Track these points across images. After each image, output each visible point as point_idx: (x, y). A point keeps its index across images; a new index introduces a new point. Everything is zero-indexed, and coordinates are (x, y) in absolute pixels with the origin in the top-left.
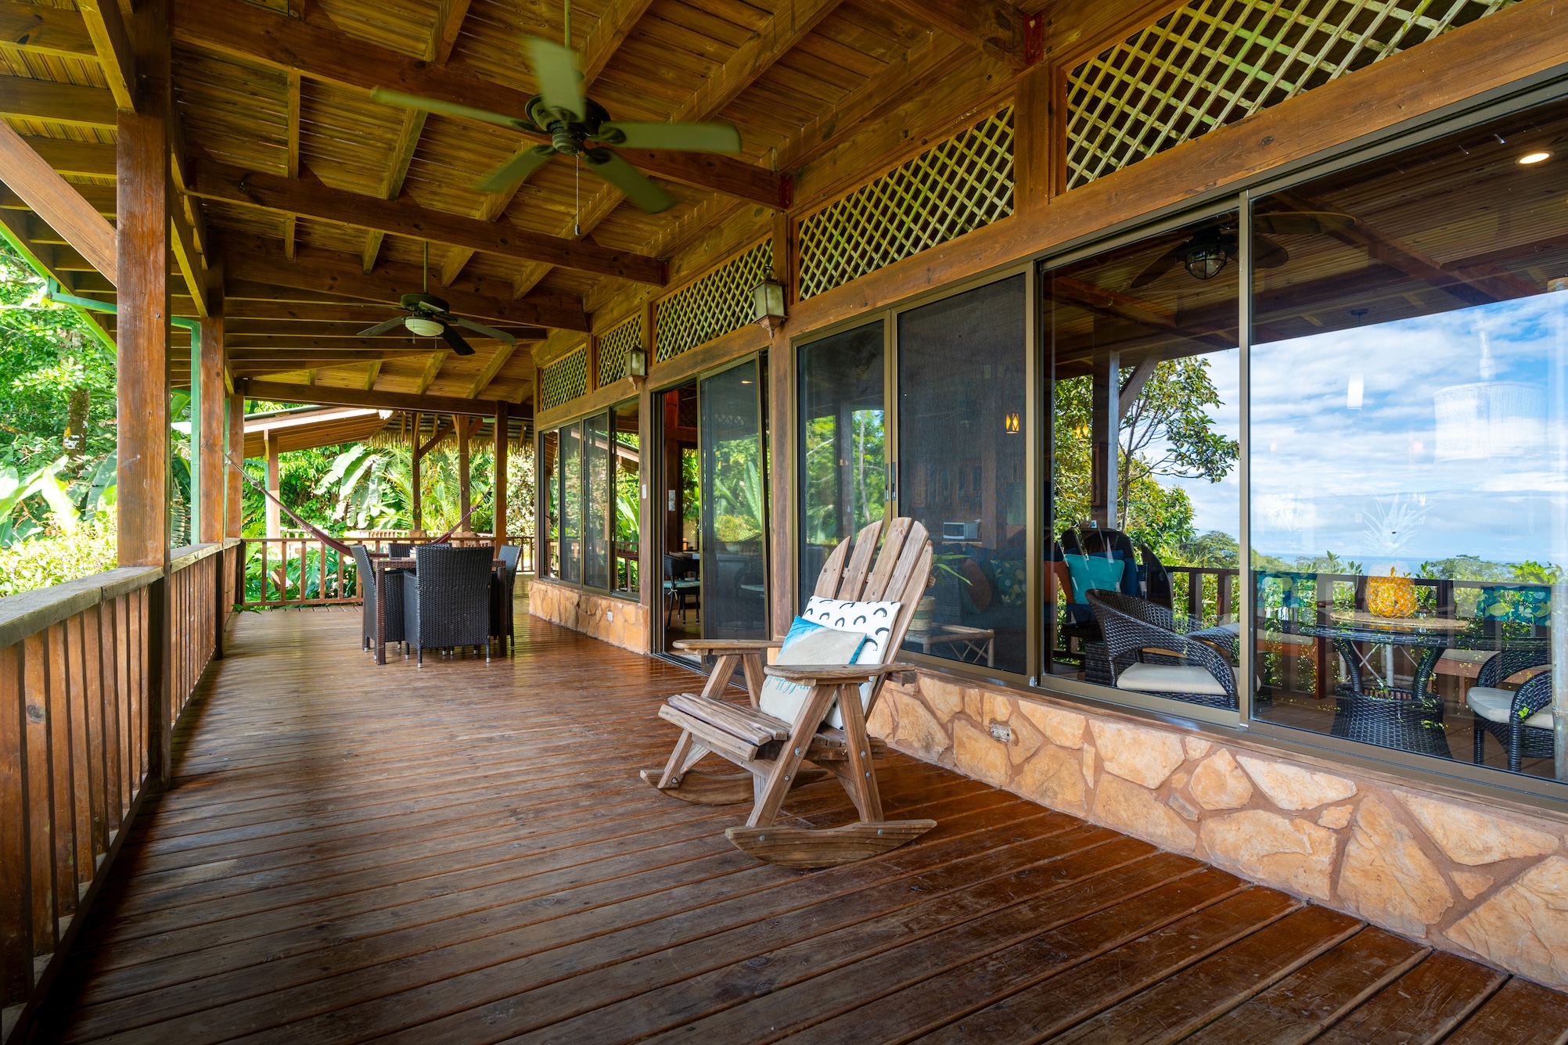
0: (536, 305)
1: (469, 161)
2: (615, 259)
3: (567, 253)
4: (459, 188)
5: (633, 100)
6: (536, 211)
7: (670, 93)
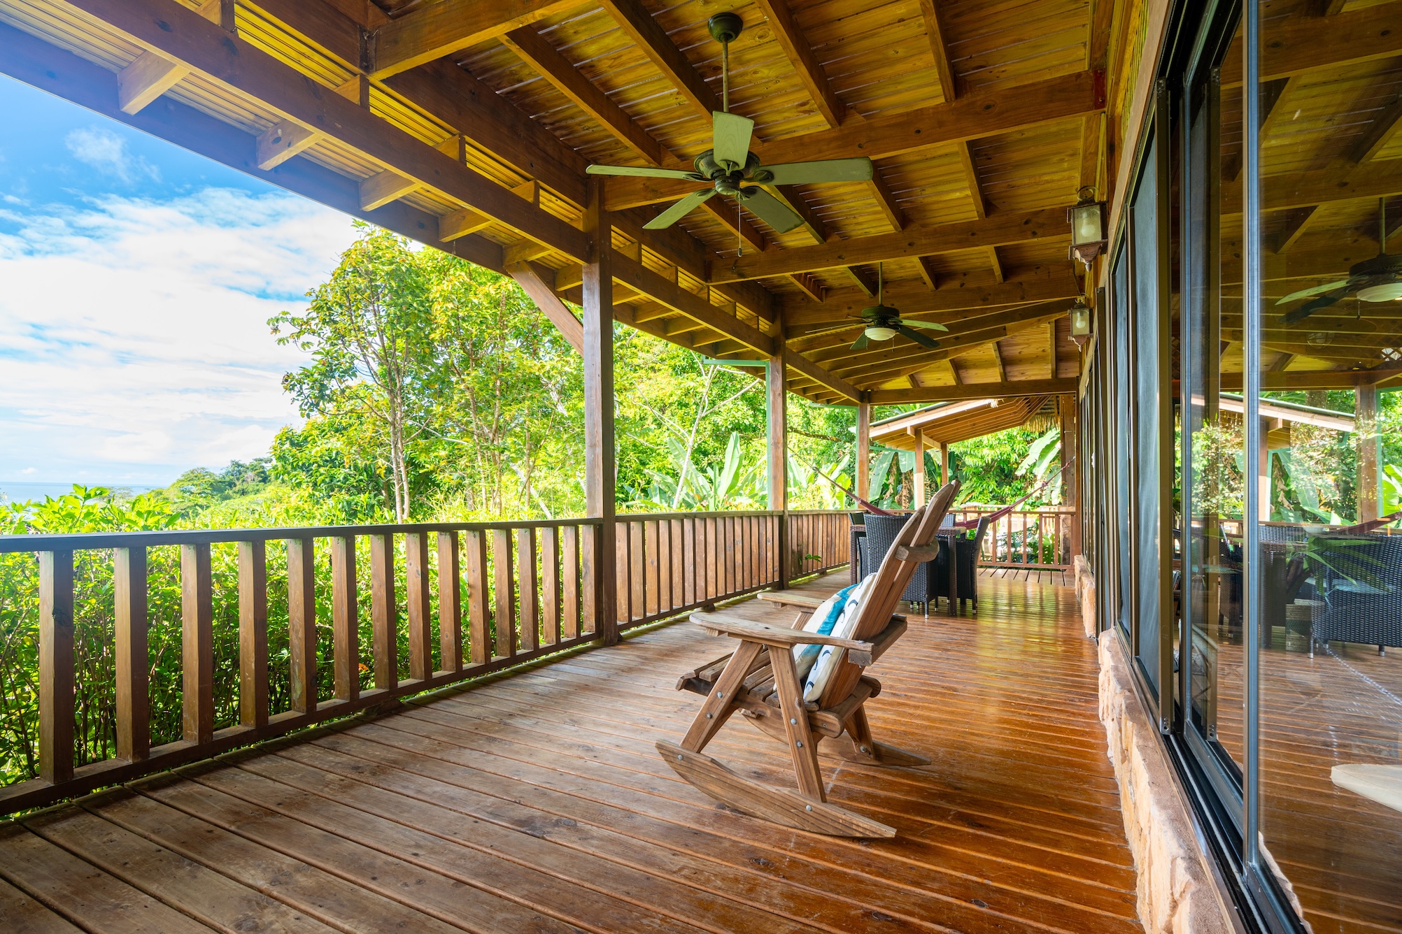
0: (1021, 283)
1: (852, 193)
2: (1026, 223)
3: (973, 234)
4: (869, 214)
5: (899, 87)
6: (941, 205)
7: (919, 64)
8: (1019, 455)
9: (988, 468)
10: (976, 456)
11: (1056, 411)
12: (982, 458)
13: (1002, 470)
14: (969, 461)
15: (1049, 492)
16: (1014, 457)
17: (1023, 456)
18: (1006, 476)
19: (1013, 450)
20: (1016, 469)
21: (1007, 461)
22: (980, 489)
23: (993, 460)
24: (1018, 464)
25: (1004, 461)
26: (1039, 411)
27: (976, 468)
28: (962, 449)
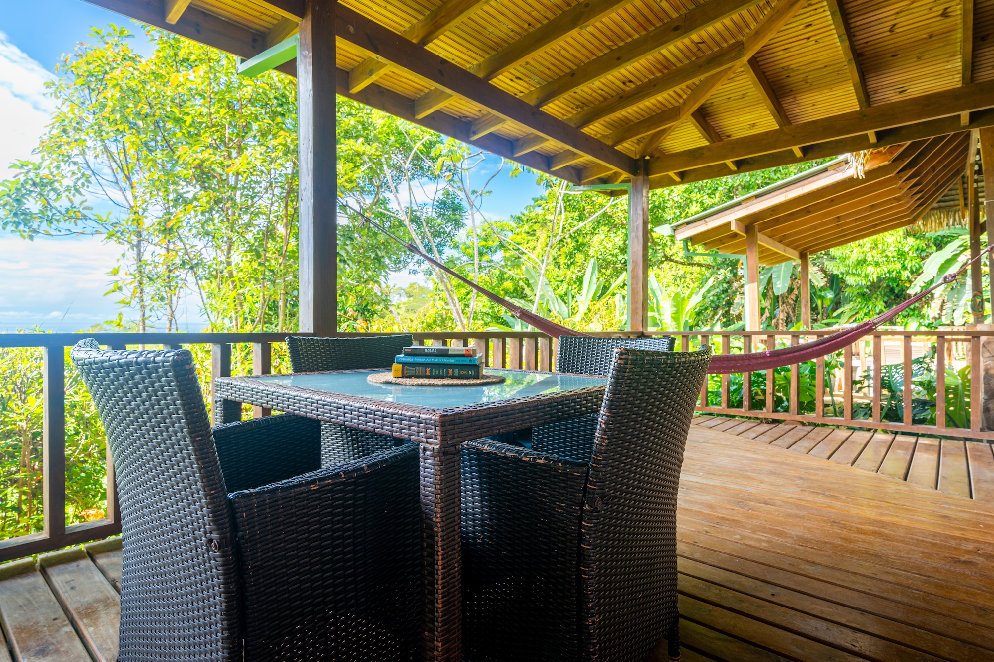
8: (912, 272)
9: (874, 287)
10: (859, 275)
11: (962, 202)
12: (867, 276)
13: (892, 290)
14: (850, 280)
15: (950, 311)
16: (905, 274)
17: (917, 272)
18: (897, 296)
19: (904, 267)
20: (907, 288)
21: (897, 279)
22: (865, 310)
23: (878, 278)
24: (910, 282)
25: (894, 280)
26: (935, 205)
27: (861, 287)
28: (842, 269)
